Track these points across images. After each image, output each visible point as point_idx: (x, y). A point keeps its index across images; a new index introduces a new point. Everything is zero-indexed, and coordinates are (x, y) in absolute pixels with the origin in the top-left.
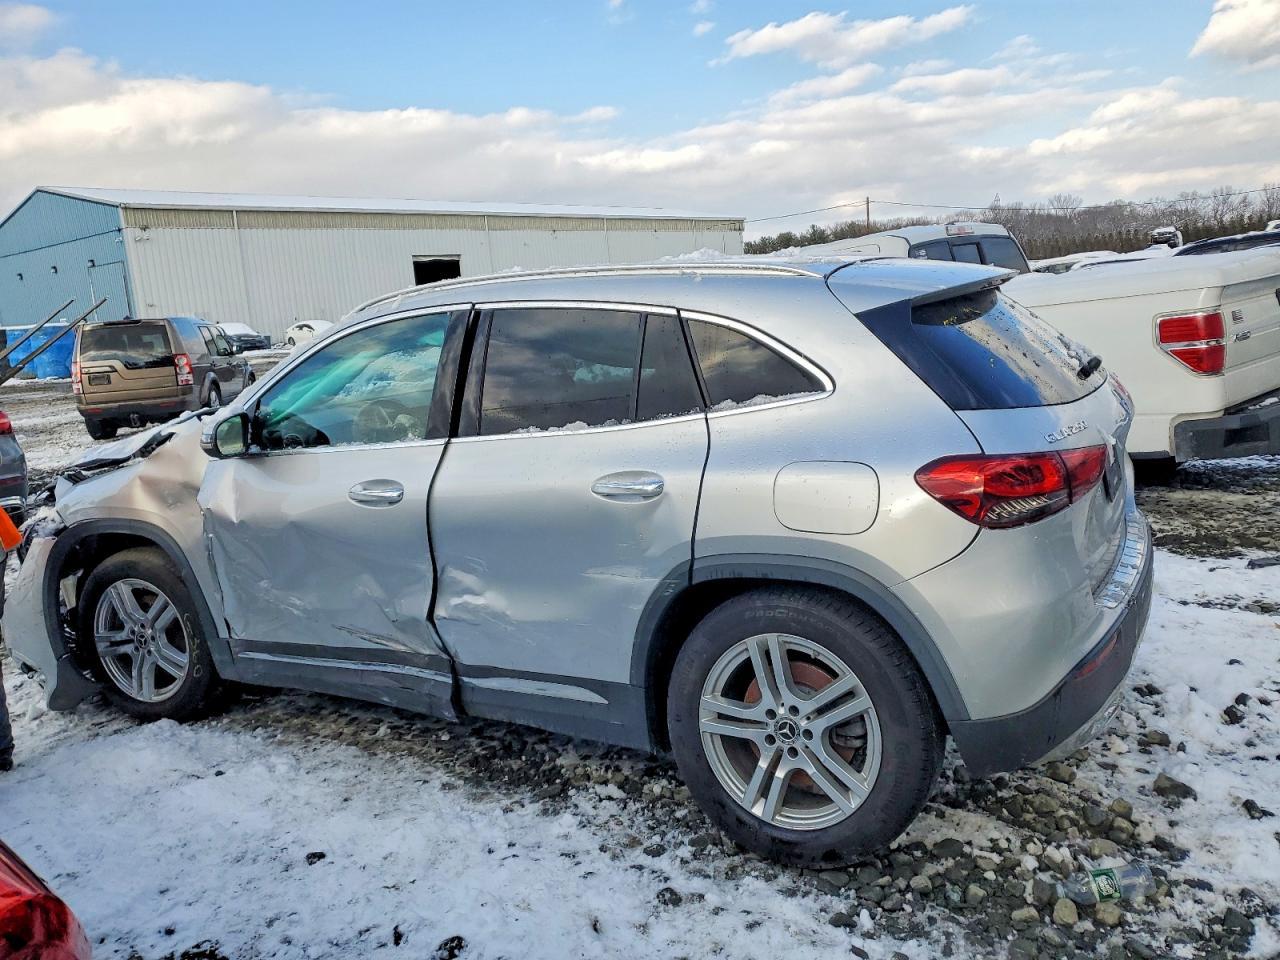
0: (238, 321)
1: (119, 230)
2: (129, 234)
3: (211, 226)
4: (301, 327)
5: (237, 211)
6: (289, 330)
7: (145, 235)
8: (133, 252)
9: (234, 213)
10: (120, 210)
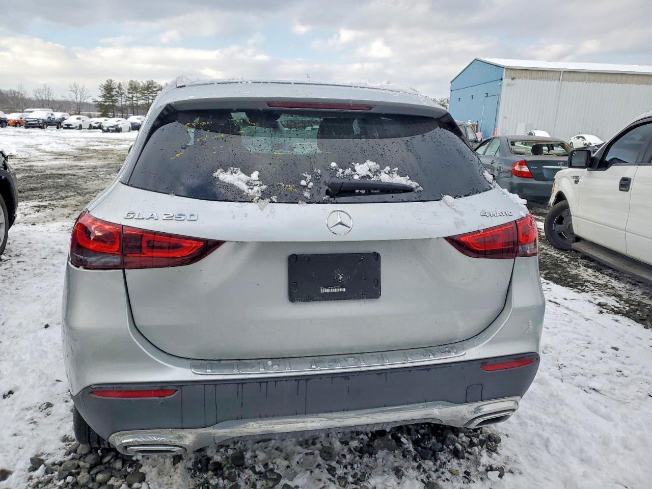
0: (544, 130)
1: (502, 79)
2: (506, 81)
3: (547, 79)
4: (578, 138)
5: (563, 72)
6: (572, 138)
7: (513, 82)
8: (505, 91)
9: (562, 72)
10: (504, 69)
